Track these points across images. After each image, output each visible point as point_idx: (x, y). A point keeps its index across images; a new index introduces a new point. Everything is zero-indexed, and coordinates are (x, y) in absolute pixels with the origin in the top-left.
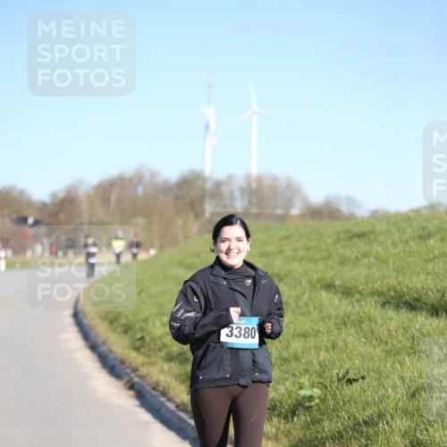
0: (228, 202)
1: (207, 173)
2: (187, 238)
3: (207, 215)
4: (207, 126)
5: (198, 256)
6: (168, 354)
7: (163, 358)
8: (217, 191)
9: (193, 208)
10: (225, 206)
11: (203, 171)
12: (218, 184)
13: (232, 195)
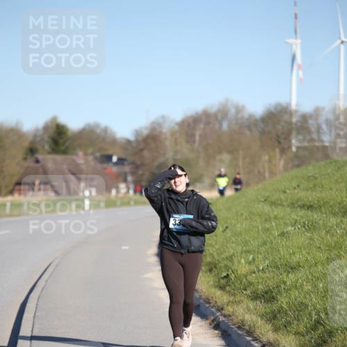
0: (315, 136)
1: (293, 107)
2: (272, 174)
3: (294, 149)
4: (294, 58)
5: (285, 192)
6: (254, 292)
7: (248, 297)
8: (304, 124)
9: (279, 142)
10: (312, 140)
11: (290, 104)
12: (305, 118)
13: (319, 128)
